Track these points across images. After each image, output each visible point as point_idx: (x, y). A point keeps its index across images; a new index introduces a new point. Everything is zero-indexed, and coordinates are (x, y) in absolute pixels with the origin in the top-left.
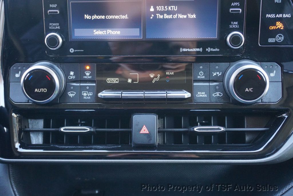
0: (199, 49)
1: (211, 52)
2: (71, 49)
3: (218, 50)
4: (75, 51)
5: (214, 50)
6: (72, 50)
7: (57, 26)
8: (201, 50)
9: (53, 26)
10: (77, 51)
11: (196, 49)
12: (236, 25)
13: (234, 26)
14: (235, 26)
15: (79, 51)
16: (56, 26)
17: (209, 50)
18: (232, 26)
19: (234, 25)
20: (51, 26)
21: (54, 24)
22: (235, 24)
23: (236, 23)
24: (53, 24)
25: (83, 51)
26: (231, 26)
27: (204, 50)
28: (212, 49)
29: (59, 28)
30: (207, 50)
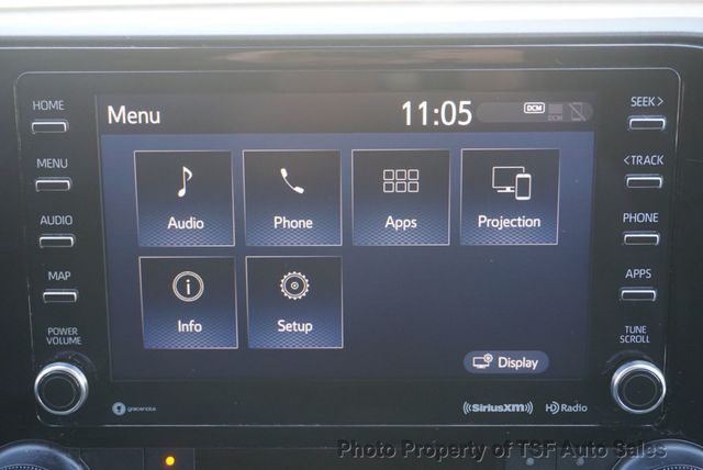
0: (522, 406)
1: (562, 416)
2: (119, 404)
3: (584, 409)
4: (130, 410)
5: (571, 409)
6: (119, 408)
7: (73, 337)
8: (529, 408)
9: (59, 336)
10: (135, 409)
11: (514, 406)
12: (642, 334)
13: (633, 339)
14: (639, 339)
15: (142, 409)
16: (70, 335)
17: (554, 408)
18: (629, 339)
19: (635, 335)
20: (52, 335)
21: (62, 331)
22: (637, 334)
23: (642, 329)
24: (59, 330)
25: (154, 409)
26: (624, 340)
27: (539, 408)
28: (564, 407)
29: (77, 340)
30: (547, 407)
